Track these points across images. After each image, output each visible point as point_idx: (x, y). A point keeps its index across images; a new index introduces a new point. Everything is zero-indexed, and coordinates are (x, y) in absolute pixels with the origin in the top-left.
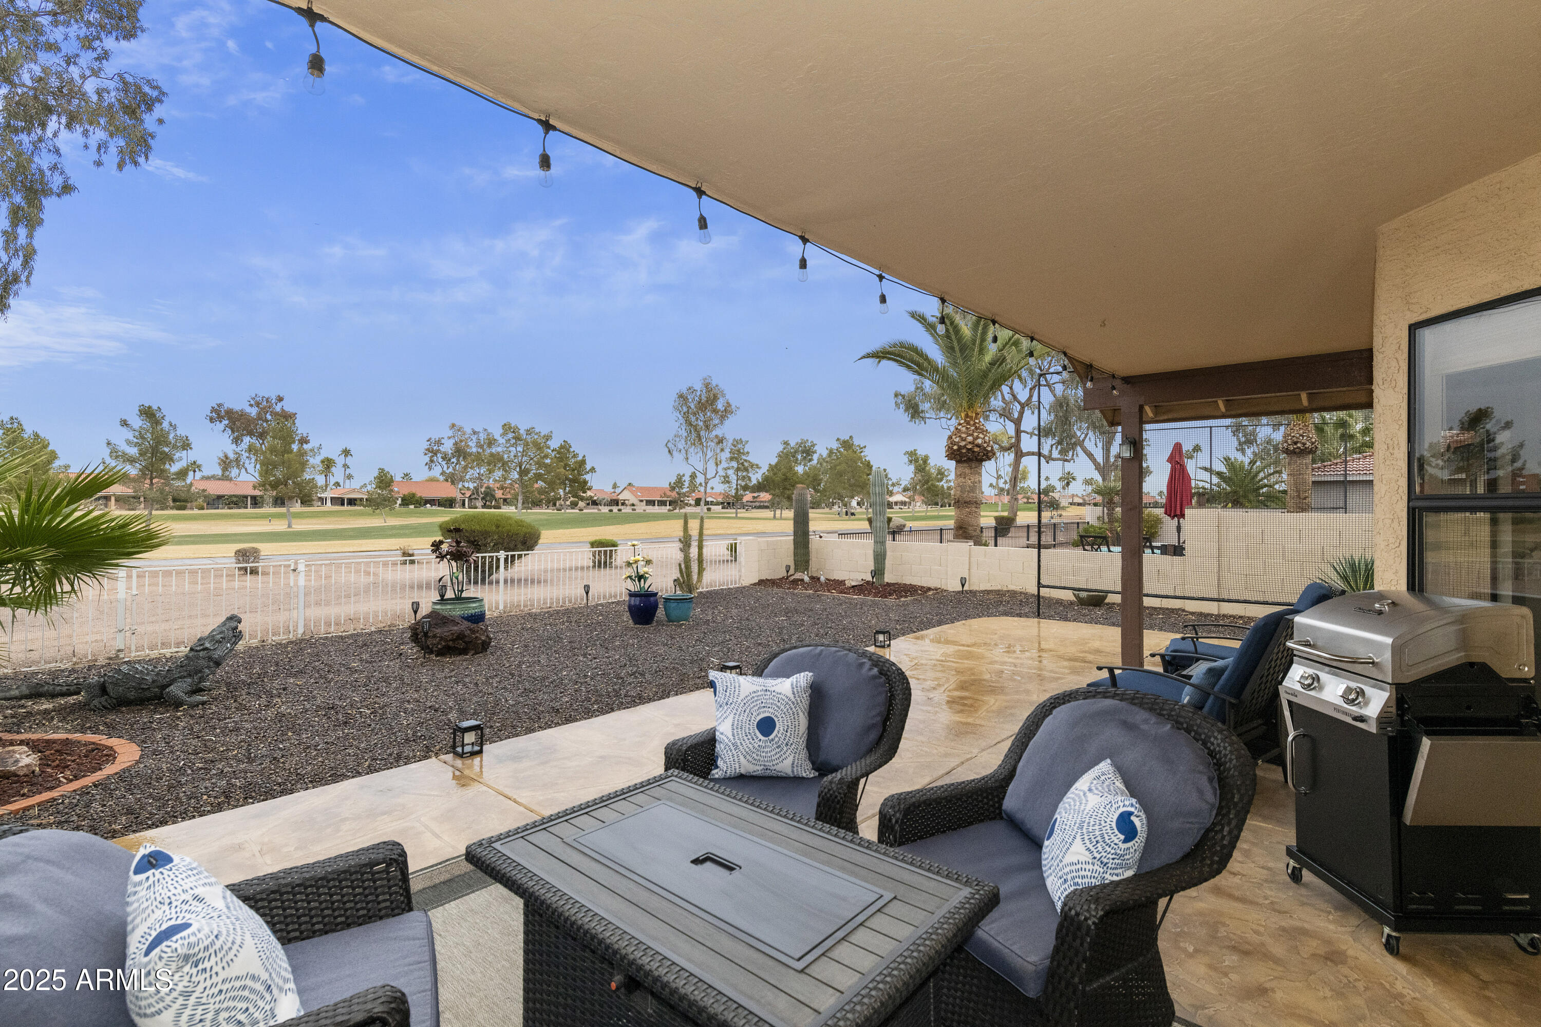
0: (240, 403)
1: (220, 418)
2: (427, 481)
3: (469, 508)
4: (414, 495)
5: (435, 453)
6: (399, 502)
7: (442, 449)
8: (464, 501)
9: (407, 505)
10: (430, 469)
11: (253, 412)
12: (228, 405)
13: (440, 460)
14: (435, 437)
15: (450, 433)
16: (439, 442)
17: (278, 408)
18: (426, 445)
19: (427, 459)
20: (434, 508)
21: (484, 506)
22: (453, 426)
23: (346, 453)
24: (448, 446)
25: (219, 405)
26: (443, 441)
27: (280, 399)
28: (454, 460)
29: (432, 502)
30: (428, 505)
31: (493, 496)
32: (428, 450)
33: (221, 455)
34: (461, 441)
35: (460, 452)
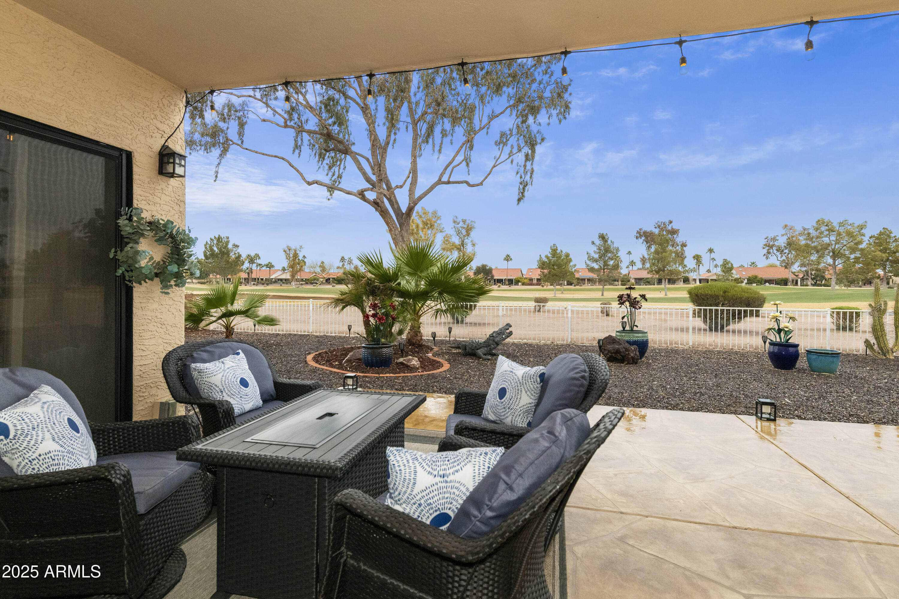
0: (650, 227)
1: (641, 236)
2: (767, 267)
3: (801, 286)
4: (756, 277)
5: (771, 247)
6: (746, 281)
7: (776, 243)
8: (797, 281)
9: (751, 283)
10: (767, 258)
11: (656, 231)
12: (645, 229)
13: (775, 252)
14: (771, 235)
15: (783, 232)
16: (774, 239)
17: (669, 228)
18: (764, 242)
19: (765, 251)
20: (772, 285)
21: (815, 285)
22: (786, 226)
23: (711, 251)
24: (782, 242)
25: (640, 229)
26: (777, 238)
27: (671, 222)
28: (787, 251)
29: (770, 281)
30: (767, 284)
31: (823, 277)
32: (766, 245)
33: (642, 257)
34: (792, 237)
35: (790, 244)
